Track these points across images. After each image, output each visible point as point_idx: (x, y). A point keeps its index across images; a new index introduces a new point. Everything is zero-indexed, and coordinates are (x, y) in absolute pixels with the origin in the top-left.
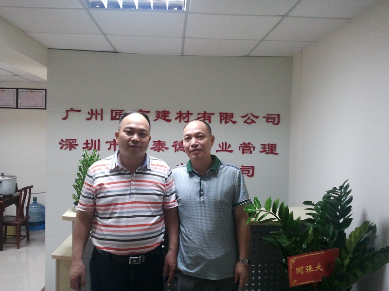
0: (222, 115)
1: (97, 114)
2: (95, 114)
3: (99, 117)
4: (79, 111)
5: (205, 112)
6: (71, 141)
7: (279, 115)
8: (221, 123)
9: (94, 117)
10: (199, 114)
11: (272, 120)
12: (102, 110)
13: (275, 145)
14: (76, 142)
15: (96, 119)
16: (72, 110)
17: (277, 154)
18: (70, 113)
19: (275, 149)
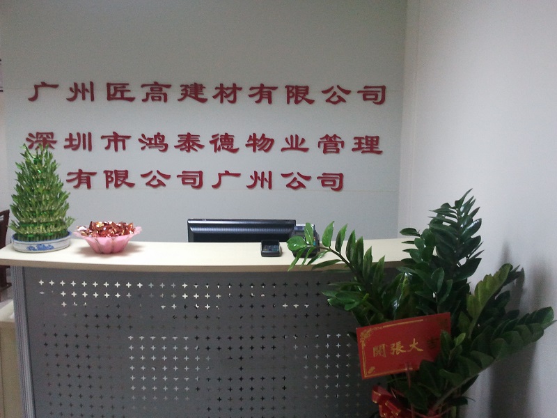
0: (291, 89)
1: (84, 90)
2: (81, 91)
3: (88, 95)
4: (55, 86)
5: (262, 85)
6: (45, 136)
7: (383, 88)
8: (288, 102)
9: (80, 95)
10: (252, 89)
11: (373, 97)
12: (92, 84)
13: (377, 137)
14: (52, 137)
15: (84, 98)
16: (44, 85)
17: (379, 153)
18: (42, 91)
19: (377, 144)
